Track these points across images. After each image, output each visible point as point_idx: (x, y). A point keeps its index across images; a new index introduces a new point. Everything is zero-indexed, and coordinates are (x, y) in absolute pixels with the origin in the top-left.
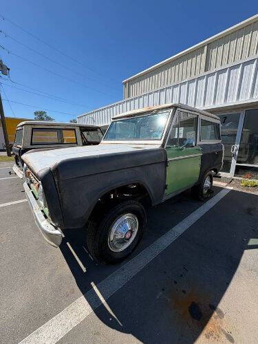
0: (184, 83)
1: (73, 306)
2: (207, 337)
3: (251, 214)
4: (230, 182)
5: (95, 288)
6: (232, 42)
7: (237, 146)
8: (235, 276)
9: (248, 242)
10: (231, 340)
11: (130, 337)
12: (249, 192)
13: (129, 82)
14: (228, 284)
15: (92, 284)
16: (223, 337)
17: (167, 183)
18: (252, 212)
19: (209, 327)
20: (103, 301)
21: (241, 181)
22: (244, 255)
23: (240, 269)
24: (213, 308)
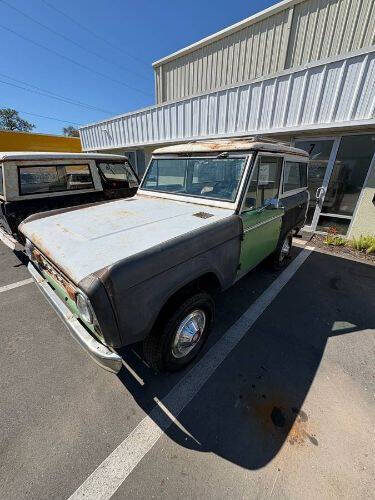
0: (258, 84)
1: (138, 430)
2: (292, 443)
3: (336, 288)
4: (311, 238)
5: (160, 404)
6: (332, 7)
7: (324, 189)
8: (318, 372)
9: (331, 326)
10: (315, 442)
11: (211, 456)
12: (334, 254)
13: (163, 65)
14: (311, 382)
15: (156, 399)
16: (308, 441)
17: (241, 261)
18: (337, 285)
19: (293, 433)
20: (173, 419)
21: (323, 237)
22: (327, 345)
23: (324, 363)
24: (296, 411)
